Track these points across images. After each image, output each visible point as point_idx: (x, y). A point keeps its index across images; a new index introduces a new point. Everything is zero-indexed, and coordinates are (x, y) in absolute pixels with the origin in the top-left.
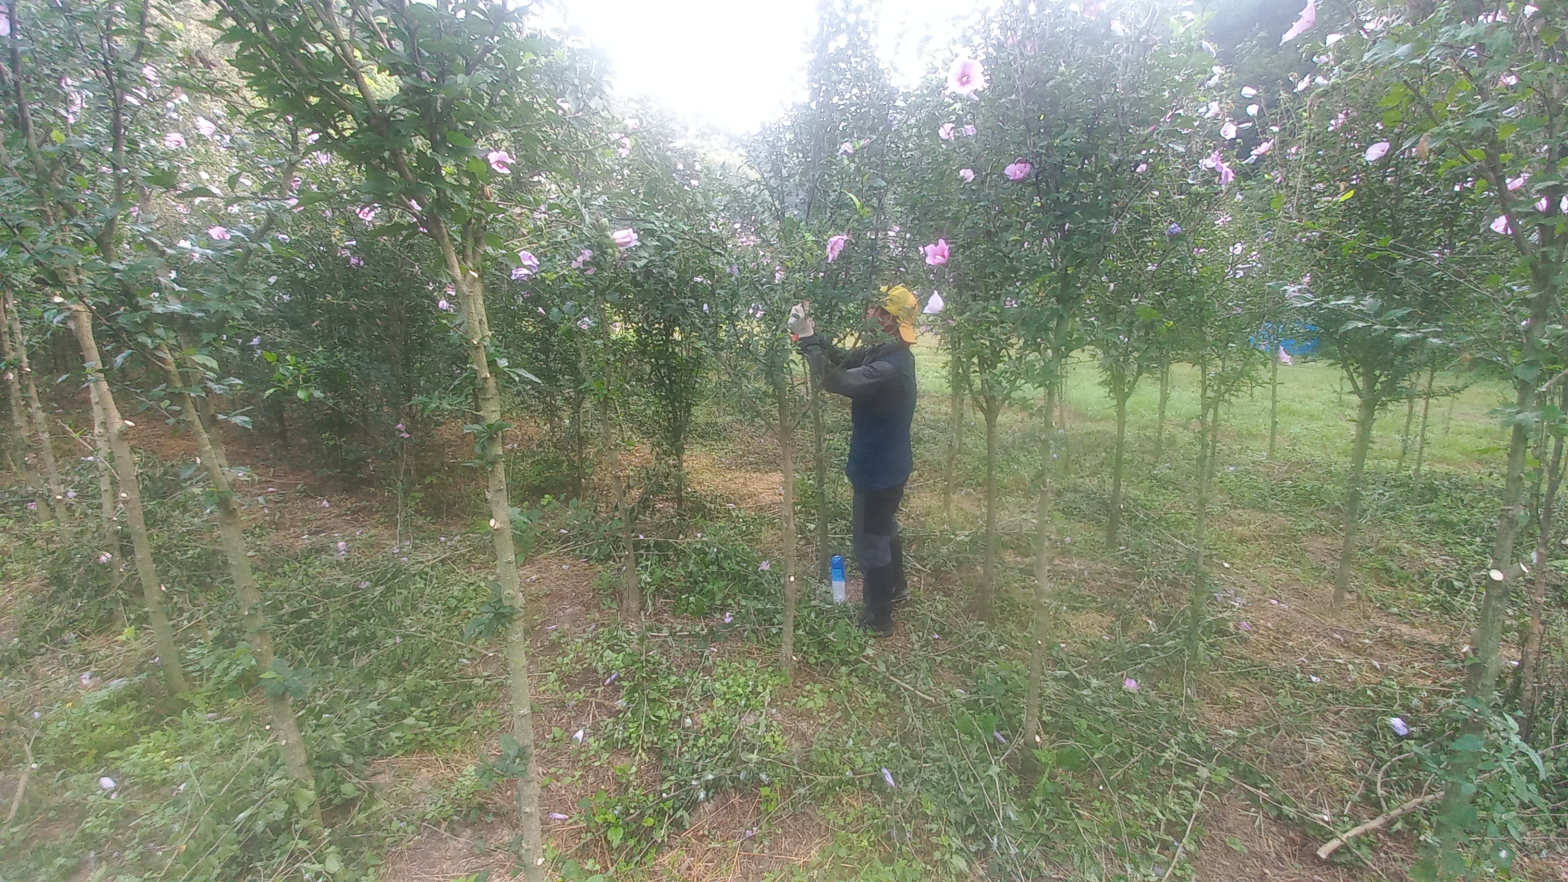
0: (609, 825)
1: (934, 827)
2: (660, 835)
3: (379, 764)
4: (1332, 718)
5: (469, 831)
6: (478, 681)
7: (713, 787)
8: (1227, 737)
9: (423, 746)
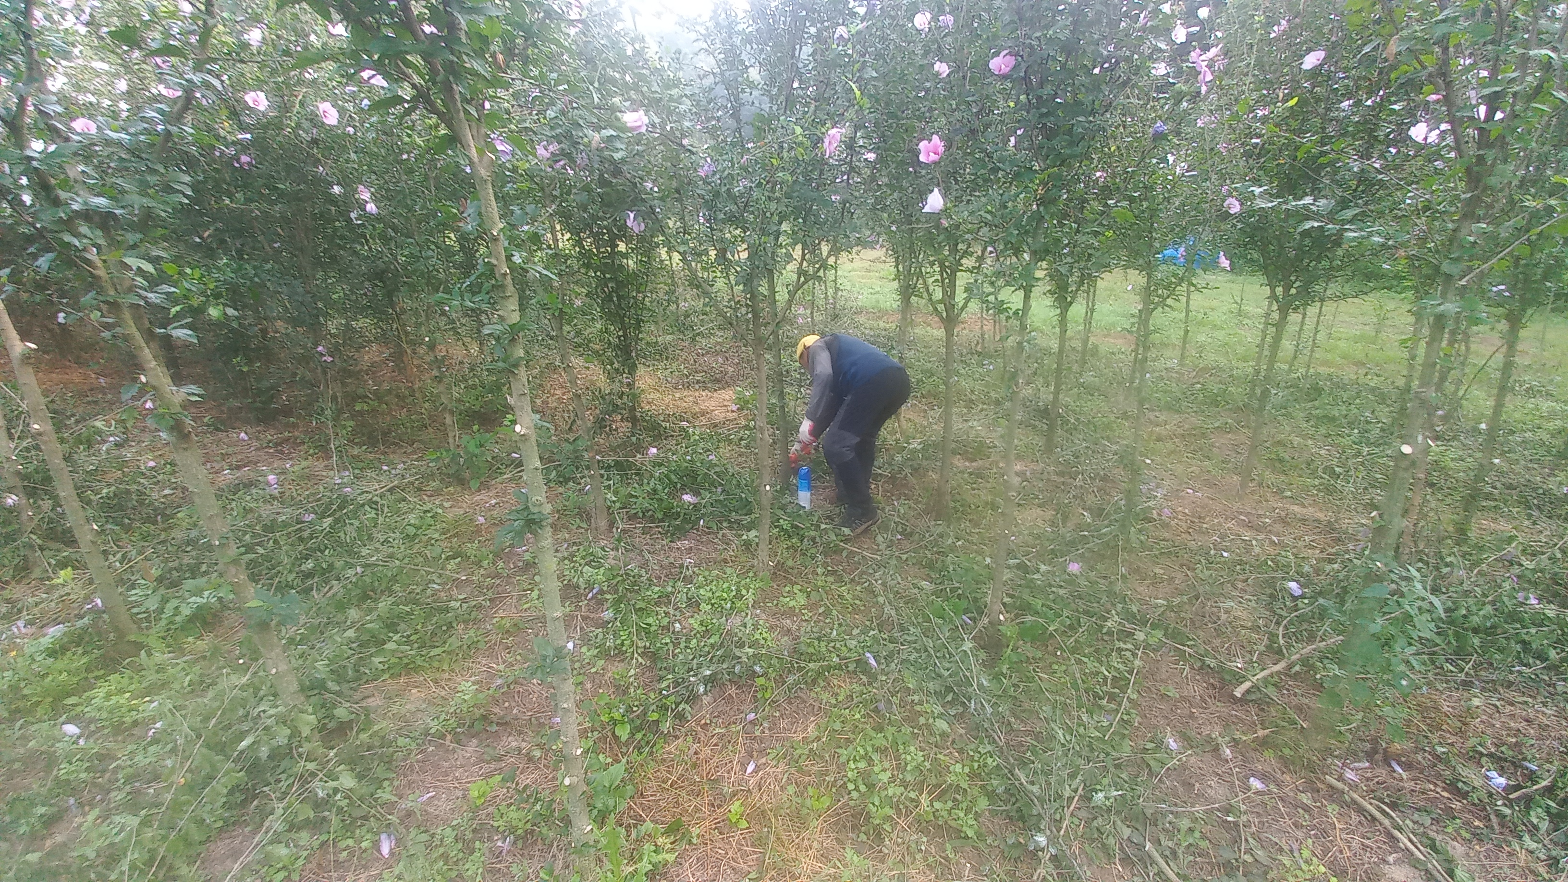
0: (615, 722)
1: (916, 698)
2: (666, 726)
3: (366, 689)
4: (1240, 585)
5: (475, 741)
6: (453, 604)
7: (710, 681)
8: (1157, 606)
9: (409, 668)
